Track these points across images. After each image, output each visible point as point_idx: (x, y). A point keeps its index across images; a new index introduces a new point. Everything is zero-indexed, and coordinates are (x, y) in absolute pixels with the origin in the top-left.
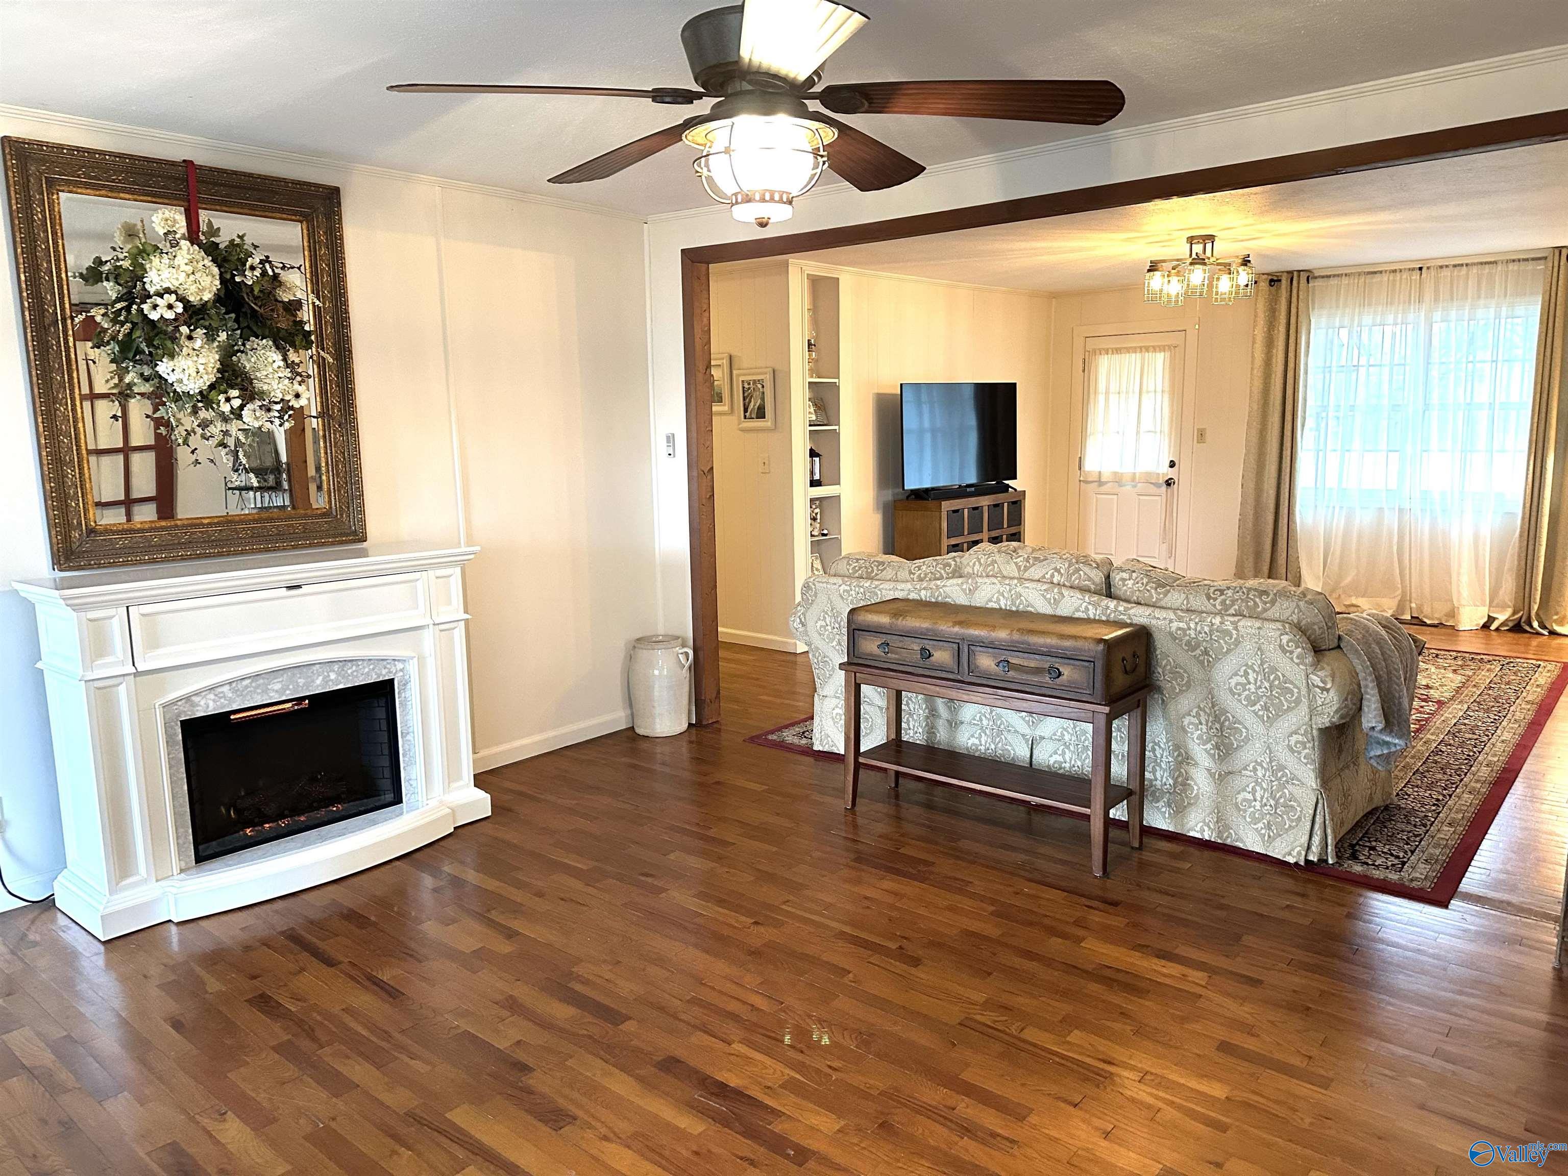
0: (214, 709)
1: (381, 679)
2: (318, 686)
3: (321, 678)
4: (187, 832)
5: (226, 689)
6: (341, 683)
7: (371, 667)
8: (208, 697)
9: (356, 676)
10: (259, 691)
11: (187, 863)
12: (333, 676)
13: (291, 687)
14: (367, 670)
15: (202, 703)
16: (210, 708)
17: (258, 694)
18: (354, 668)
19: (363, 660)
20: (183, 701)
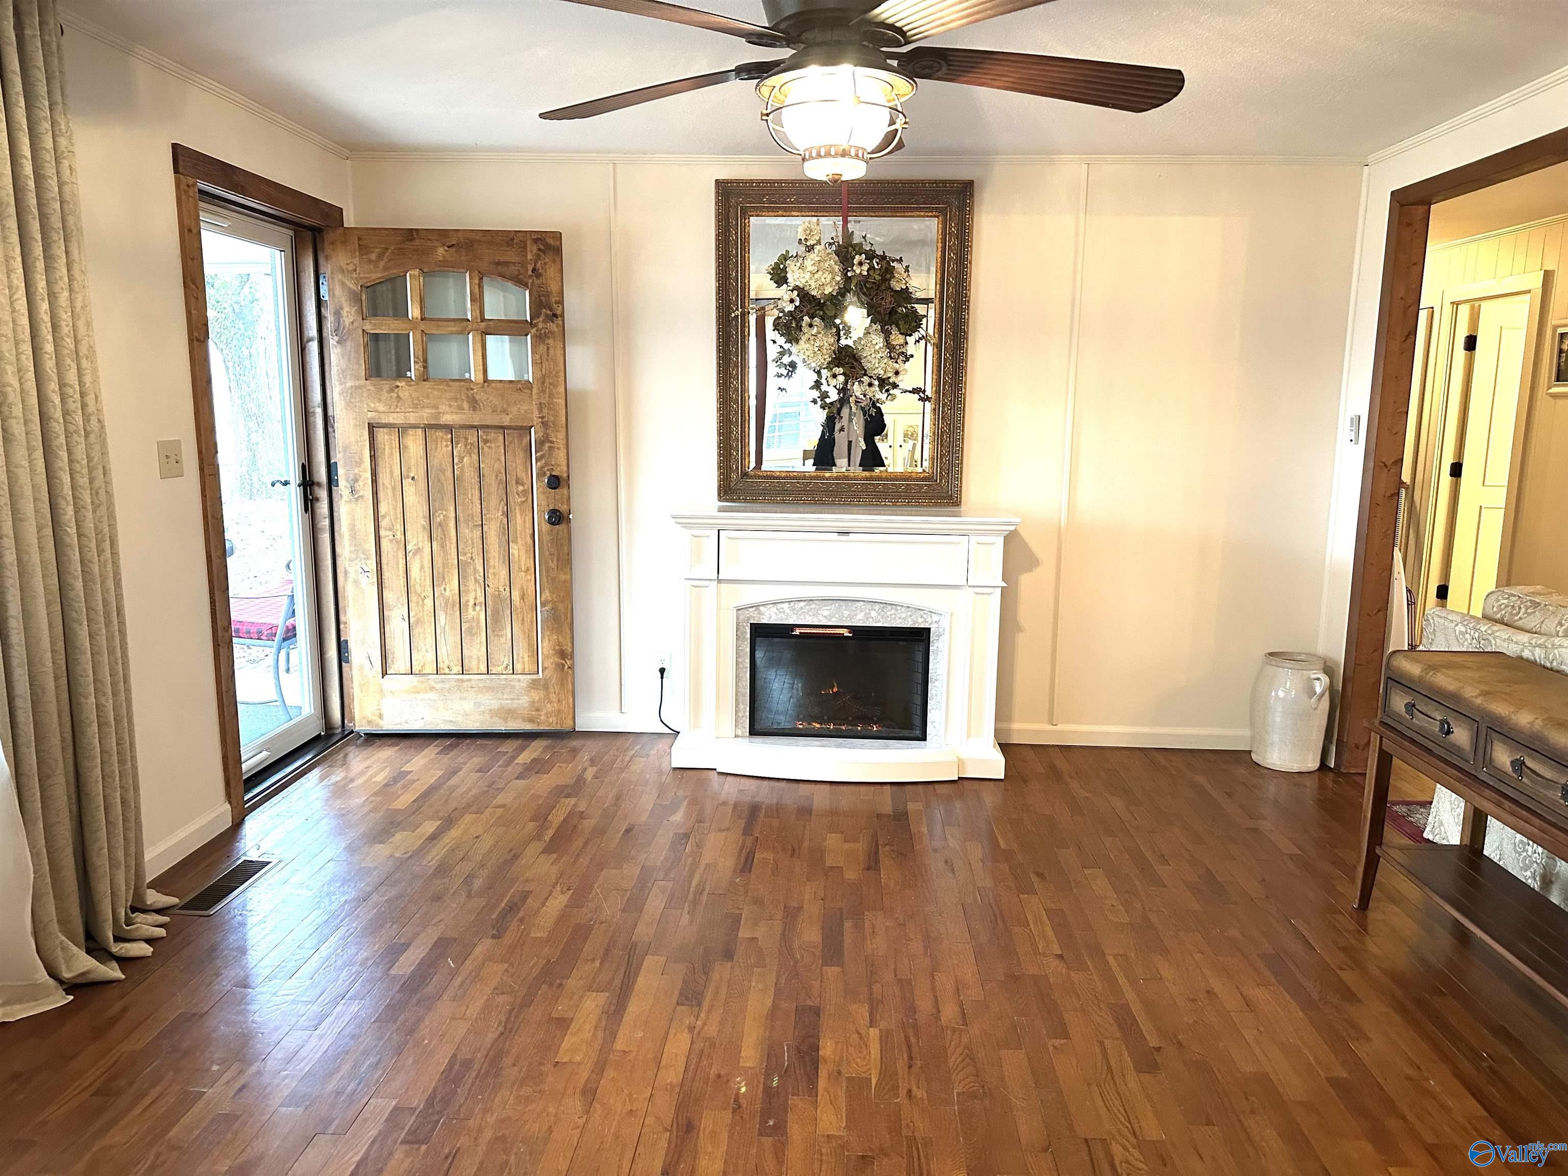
0: (775, 620)
1: (916, 626)
2: (860, 620)
3: (863, 614)
4: (745, 708)
5: (786, 606)
6: (879, 621)
7: (909, 613)
8: (772, 609)
9: (894, 619)
10: (810, 613)
11: (743, 732)
12: (873, 614)
13: (837, 616)
14: (904, 615)
15: (767, 614)
16: (772, 619)
17: (810, 616)
18: (893, 611)
19: (902, 606)
20: (754, 609)
